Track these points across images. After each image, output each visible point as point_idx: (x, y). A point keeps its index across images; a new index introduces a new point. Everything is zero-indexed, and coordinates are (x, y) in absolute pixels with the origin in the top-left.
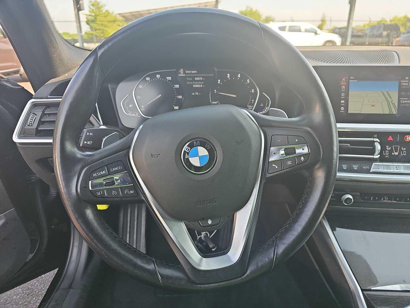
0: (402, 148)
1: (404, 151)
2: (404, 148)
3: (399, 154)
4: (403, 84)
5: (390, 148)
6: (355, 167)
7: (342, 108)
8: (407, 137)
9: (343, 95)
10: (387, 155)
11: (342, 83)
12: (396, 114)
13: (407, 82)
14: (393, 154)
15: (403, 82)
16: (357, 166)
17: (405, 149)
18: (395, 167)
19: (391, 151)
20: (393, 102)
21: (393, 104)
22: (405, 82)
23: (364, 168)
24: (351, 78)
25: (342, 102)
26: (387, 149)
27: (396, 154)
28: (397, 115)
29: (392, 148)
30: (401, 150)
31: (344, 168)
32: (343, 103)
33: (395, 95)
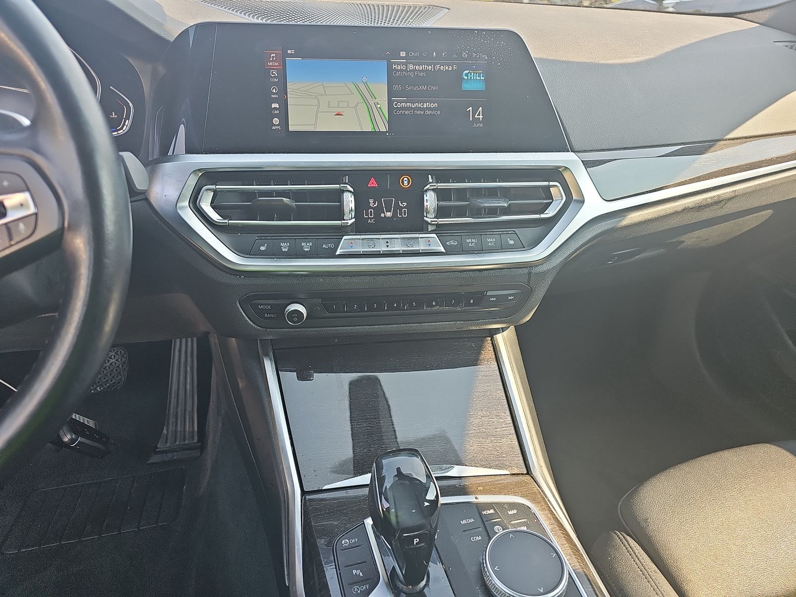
0: (400, 204)
1: (404, 208)
2: (403, 203)
3: (395, 214)
4: (395, 68)
5: (376, 204)
6: (307, 247)
7: (276, 121)
8: (405, 179)
9: (274, 91)
10: (371, 219)
11: (271, 64)
12: (387, 132)
13: (403, 64)
14: (383, 215)
15: (395, 63)
16: (311, 244)
17: (405, 204)
18: (383, 242)
19: (379, 210)
20: (379, 106)
21: (379, 110)
22: (399, 64)
23: (324, 246)
24: (289, 52)
25: (274, 106)
26: (371, 205)
27: (389, 214)
28: (387, 134)
29: (380, 203)
30: (397, 206)
31: (283, 250)
32: (275, 109)
33: (381, 90)
